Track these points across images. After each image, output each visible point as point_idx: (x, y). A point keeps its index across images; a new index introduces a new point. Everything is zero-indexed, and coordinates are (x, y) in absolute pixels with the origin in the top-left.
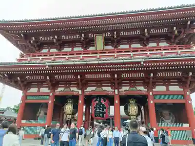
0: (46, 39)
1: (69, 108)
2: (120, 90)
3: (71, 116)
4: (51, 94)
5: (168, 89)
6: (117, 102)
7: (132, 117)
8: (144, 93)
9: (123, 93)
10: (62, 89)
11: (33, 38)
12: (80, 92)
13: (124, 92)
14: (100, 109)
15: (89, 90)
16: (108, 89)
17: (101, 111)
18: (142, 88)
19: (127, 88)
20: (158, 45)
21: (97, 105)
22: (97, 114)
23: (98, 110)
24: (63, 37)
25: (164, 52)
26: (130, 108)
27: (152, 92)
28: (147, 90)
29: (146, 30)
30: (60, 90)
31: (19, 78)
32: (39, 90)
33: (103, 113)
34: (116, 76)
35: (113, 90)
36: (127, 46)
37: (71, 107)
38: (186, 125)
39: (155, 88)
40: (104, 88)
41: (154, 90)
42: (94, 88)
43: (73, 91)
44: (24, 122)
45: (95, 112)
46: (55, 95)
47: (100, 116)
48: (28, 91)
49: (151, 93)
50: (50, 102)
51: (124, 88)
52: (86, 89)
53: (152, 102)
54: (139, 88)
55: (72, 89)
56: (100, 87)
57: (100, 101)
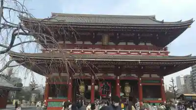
1: (82, 88)
2: (120, 76)
3: (83, 93)
4: (70, 78)
5: (150, 76)
6: (118, 84)
8: (136, 78)
9: (122, 78)
10: (78, 74)
16: (112, 75)
18: (134, 75)
19: (125, 75)
20: (145, 44)
21: (104, 86)
23: (105, 90)
25: (150, 52)
26: (126, 88)
27: (141, 78)
28: (138, 77)
29: (139, 35)
30: (76, 75)
32: (60, 75)
34: (119, 67)
37: (84, 87)
38: (160, 99)
40: (109, 75)
41: (142, 76)
43: (87, 76)
45: (102, 91)
46: (73, 78)
50: (70, 84)
51: (123, 75)
53: (141, 85)
54: (132, 75)
55: (86, 74)
56: (106, 73)
57: (106, 83)
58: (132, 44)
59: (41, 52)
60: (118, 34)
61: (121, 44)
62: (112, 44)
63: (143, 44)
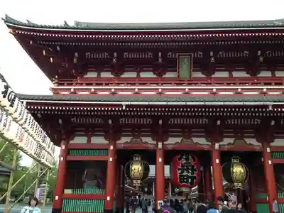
0: (96, 56)
1: (137, 168)
2: (221, 143)
3: (139, 181)
4: (112, 147)
6: (217, 161)
7: (236, 184)
8: (257, 149)
10: (128, 139)
11: (76, 54)
12: (160, 145)
13: (227, 147)
14: (189, 172)
15: (172, 141)
16: (202, 142)
17: (190, 175)
18: (253, 142)
19: (231, 140)
21: (183, 166)
22: (184, 179)
24: (125, 54)
26: (234, 170)
27: (270, 147)
28: (260, 144)
29: (259, 53)
30: (124, 141)
31: (60, 121)
32: (89, 141)
33: (193, 178)
34: (219, 122)
35: (210, 143)
36: (225, 74)
37: (140, 168)
39: (273, 141)
40: (195, 140)
41: (272, 144)
42: (179, 140)
43: (146, 143)
44: (68, 191)
45: (180, 176)
46: (117, 148)
47: (187, 182)
48: (71, 142)
49: (268, 150)
50: (111, 159)
51: (226, 141)
52: (166, 140)
53: (270, 162)
54: (249, 141)
55: (145, 139)
56: (189, 137)
57: (187, 159)
58: (243, 74)
59: (51, 93)
60: (212, 54)
61: (218, 75)
62: (199, 75)
63: (268, 74)
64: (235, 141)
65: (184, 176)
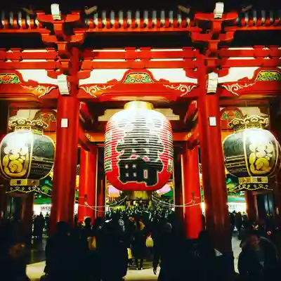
12: (62, 83)
13: (238, 87)
14: (144, 153)
22: (131, 170)
35: (195, 81)
42: (117, 74)
45: (122, 164)
47: (140, 178)
52: (87, 76)
64: (256, 72)
65: (130, 163)
